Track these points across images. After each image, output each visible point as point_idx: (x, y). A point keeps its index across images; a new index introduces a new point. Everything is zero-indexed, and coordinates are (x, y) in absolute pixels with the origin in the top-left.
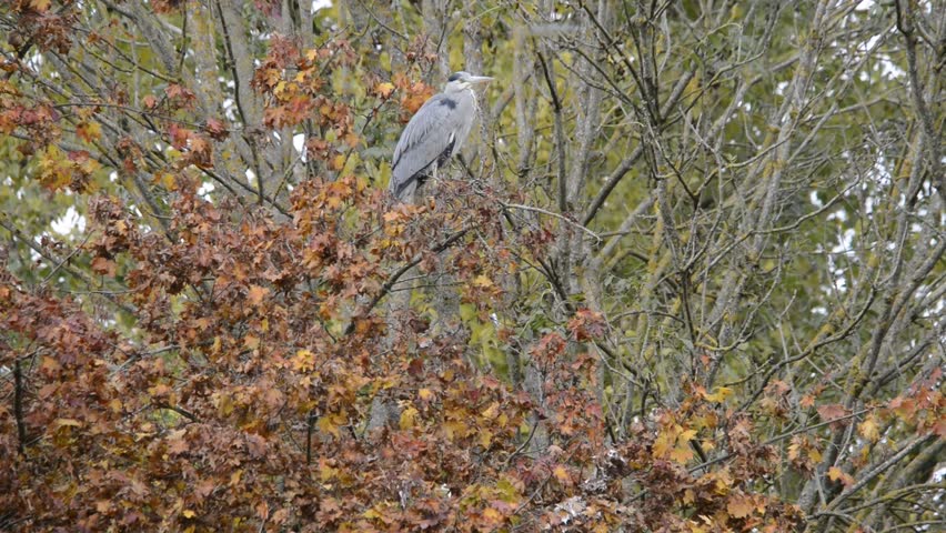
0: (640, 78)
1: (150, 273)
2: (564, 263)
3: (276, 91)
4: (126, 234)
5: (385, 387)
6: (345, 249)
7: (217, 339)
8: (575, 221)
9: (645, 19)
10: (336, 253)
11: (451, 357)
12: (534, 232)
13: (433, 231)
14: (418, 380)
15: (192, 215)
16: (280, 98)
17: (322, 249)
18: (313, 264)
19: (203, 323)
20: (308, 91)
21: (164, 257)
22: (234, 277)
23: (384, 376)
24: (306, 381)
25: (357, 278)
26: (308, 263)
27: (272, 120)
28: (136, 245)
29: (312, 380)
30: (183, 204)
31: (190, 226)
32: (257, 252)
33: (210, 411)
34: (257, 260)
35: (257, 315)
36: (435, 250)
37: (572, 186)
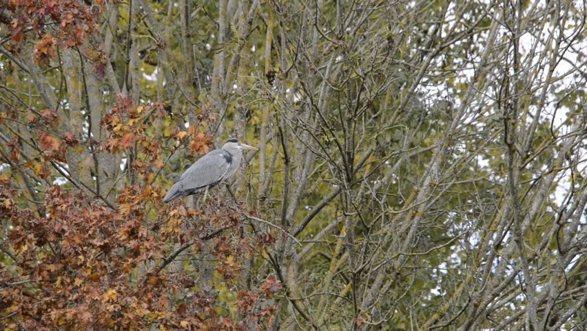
0: (343, 152)
1: (23, 233)
2: (280, 257)
3: (115, 129)
4: (10, 208)
5: (159, 318)
6: (143, 232)
7: (59, 279)
8: (288, 232)
9: (350, 116)
10: (138, 233)
11: (205, 305)
12: (263, 236)
13: (202, 227)
14: (182, 317)
15: (58, 199)
16: (117, 134)
17: (130, 230)
18: (124, 237)
19: (52, 268)
20: (135, 131)
21: (33, 225)
22: (74, 241)
23: (159, 311)
24: (111, 308)
25: (148, 250)
26: (121, 237)
27: (109, 146)
28: (15, 215)
29: (115, 307)
30: (53, 191)
31: (55, 206)
32: (91, 227)
33: (49, 322)
34: (90, 232)
35: (86, 266)
36: (203, 239)
37: (290, 211)
